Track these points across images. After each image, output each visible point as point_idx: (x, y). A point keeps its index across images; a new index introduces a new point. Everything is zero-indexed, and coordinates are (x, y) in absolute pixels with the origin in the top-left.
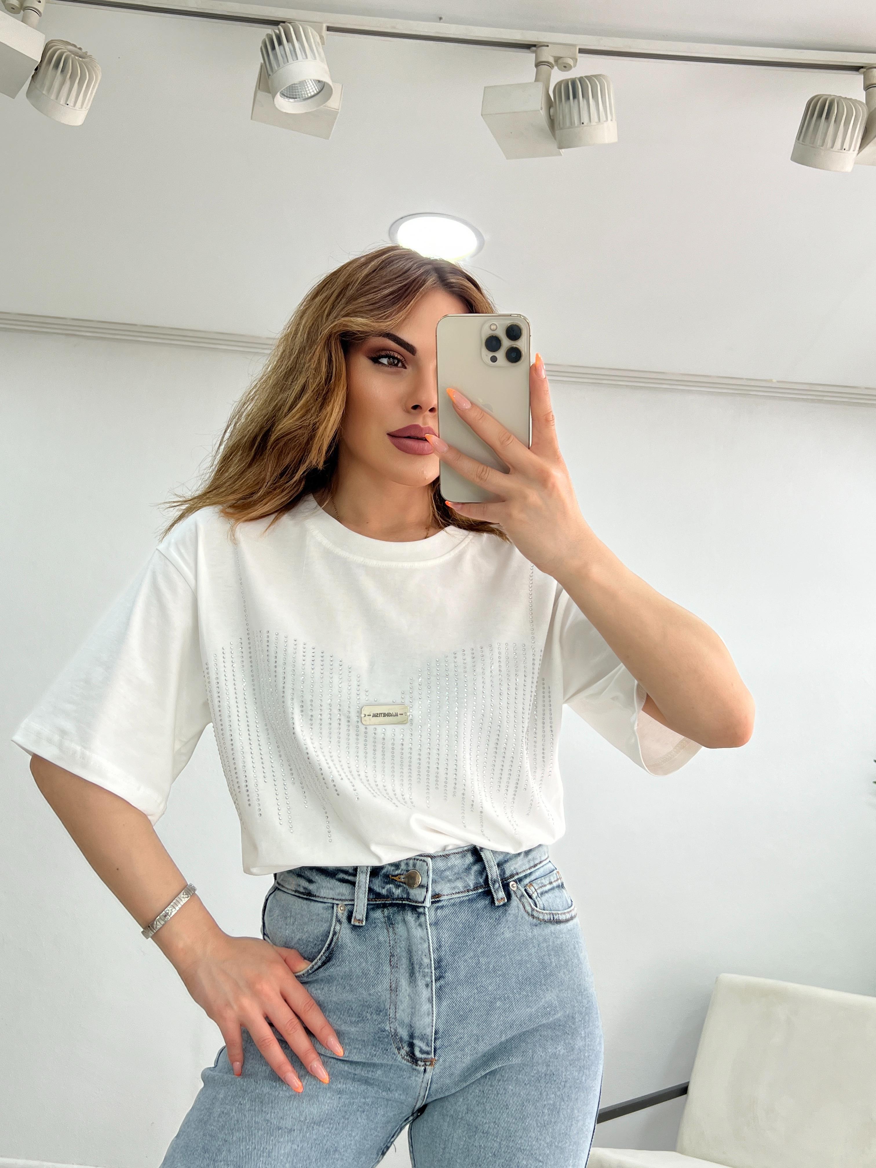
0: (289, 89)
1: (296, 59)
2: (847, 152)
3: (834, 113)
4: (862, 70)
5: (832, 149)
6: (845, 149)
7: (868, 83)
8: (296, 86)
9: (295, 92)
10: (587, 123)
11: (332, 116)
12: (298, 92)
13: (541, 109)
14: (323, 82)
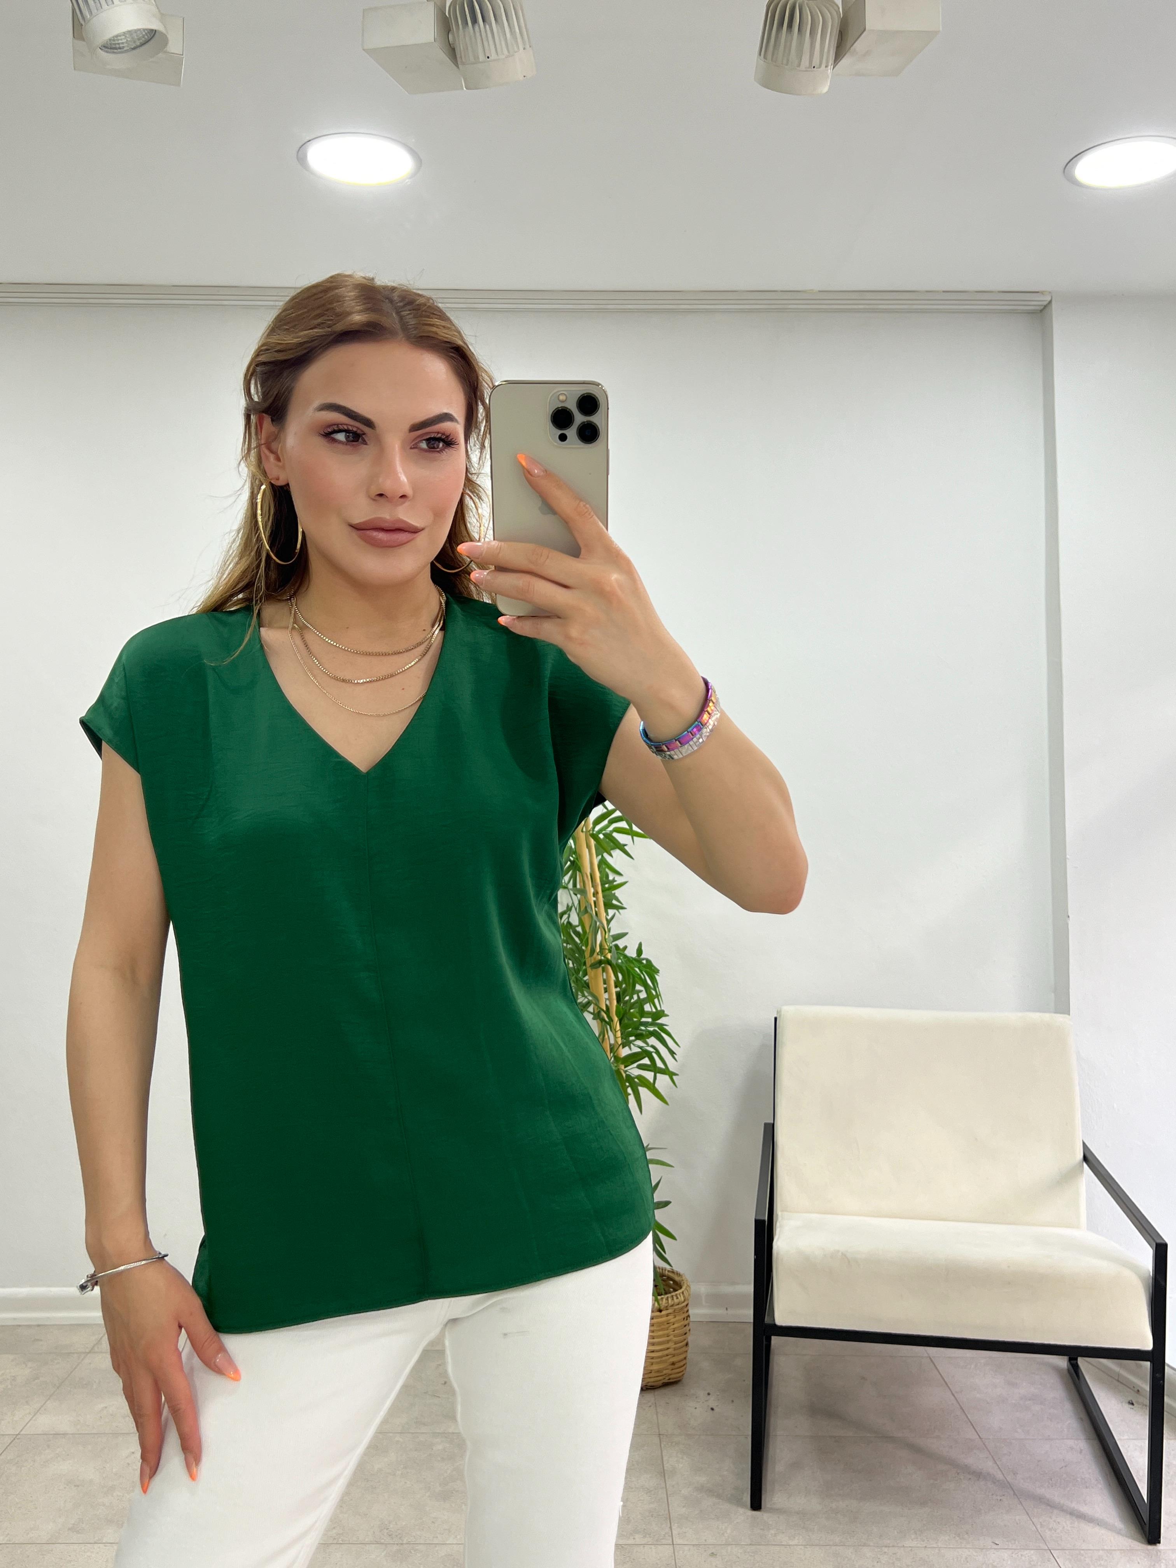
0: (109, 43)
2: (818, 69)
3: (796, 22)
5: (798, 68)
6: (814, 67)
8: (119, 38)
9: (119, 44)
10: (493, 56)
11: (176, 61)
12: (123, 43)
13: (435, 41)
14: (152, 30)
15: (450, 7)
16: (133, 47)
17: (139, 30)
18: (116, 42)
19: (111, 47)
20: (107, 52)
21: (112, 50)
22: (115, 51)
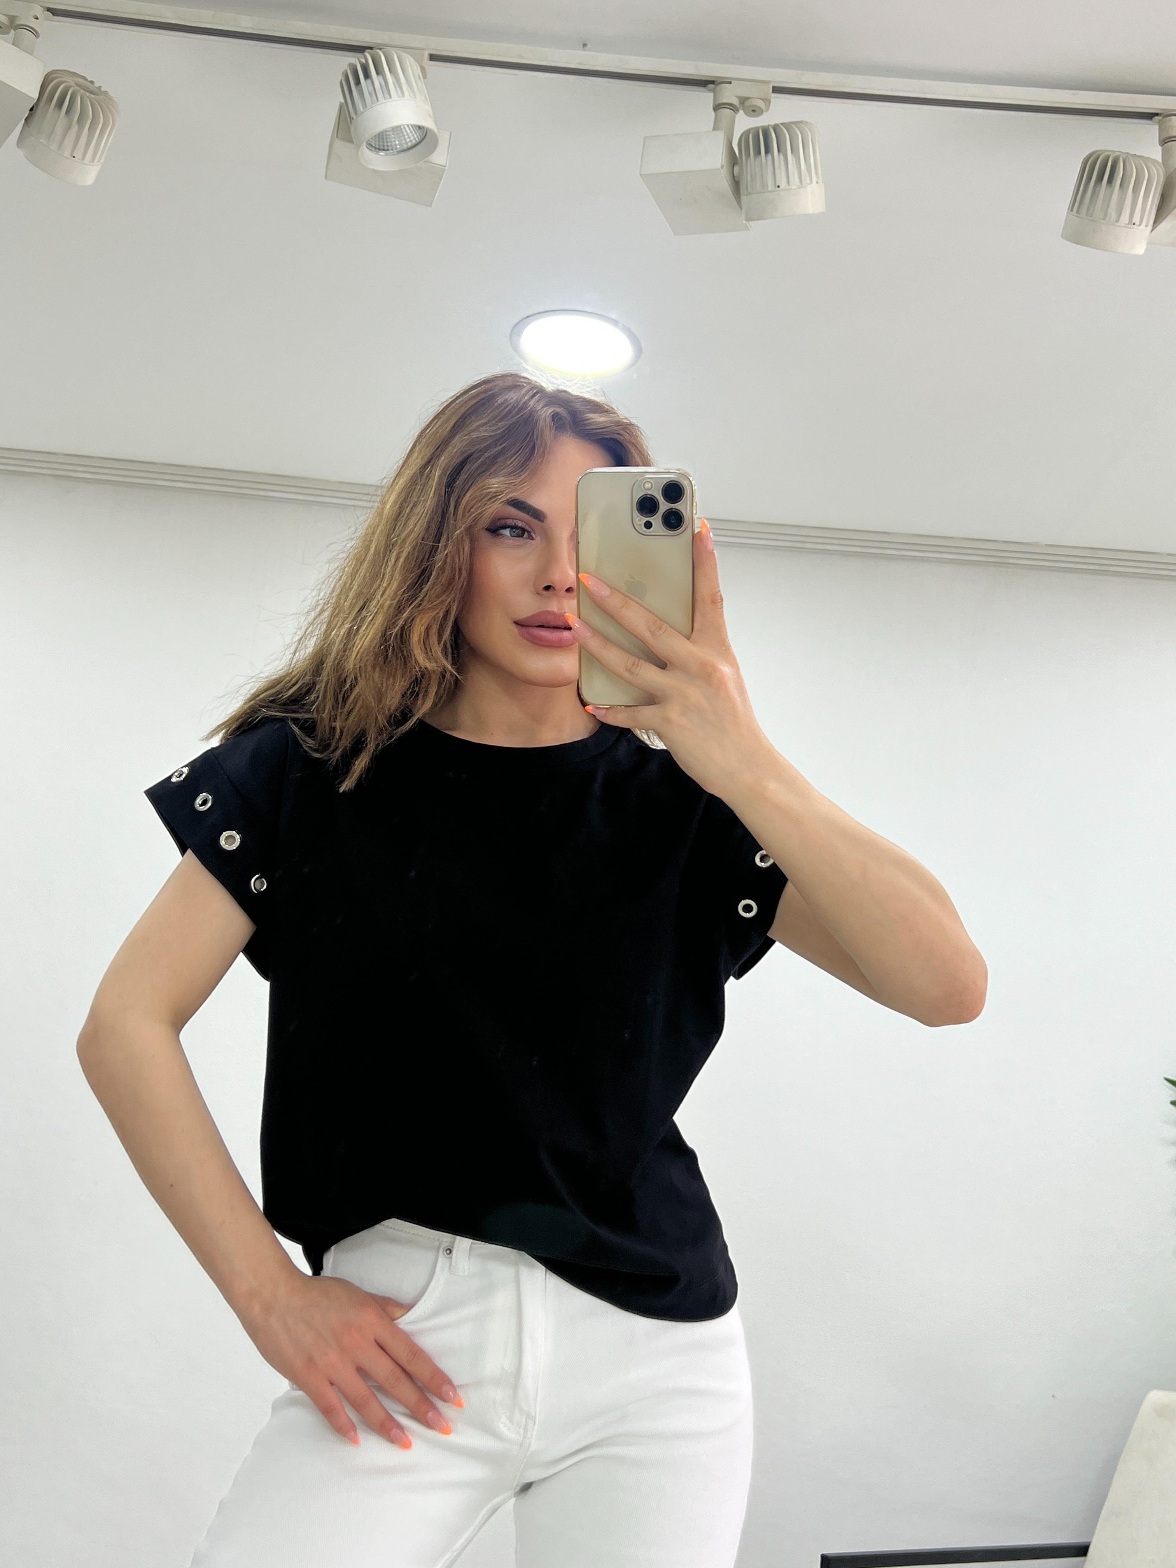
0: (379, 138)
1: (388, 96)
2: (1138, 227)
3: (1119, 174)
4: (1156, 118)
5: (1117, 225)
6: (1134, 224)
7: (1165, 135)
8: (388, 133)
10: (783, 184)
11: (436, 175)
12: (391, 141)
13: (722, 168)
14: (425, 129)
15: (740, 138)
16: (403, 148)
18: (389, 138)
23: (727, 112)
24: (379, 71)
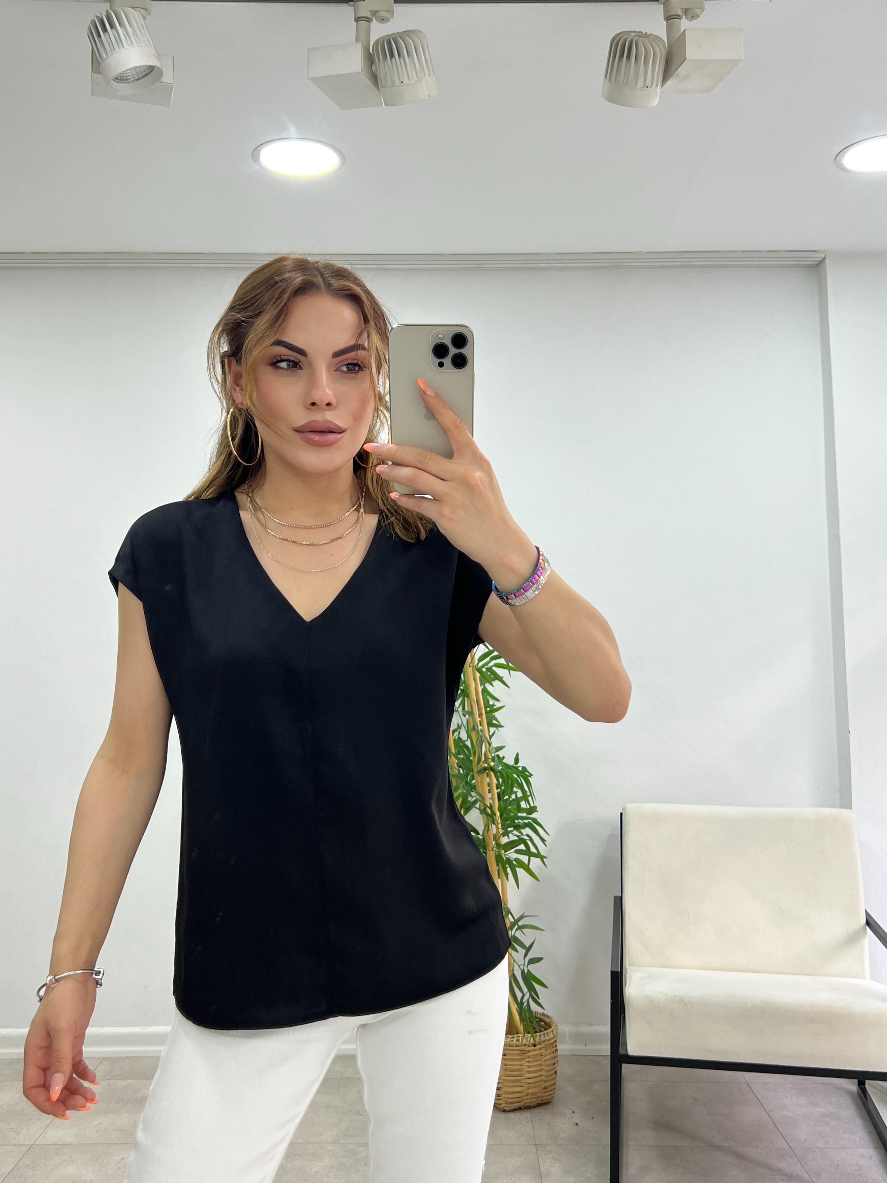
1: (122, 46)
2: (651, 89)
3: (633, 52)
5: (635, 88)
6: (647, 87)
7: (667, 15)
8: (127, 72)
9: (126, 76)
10: (406, 81)
11: (169, 88)
12: (129, 76)
13: (362, 71)
14: (152, 66)
15: (373, 46)
16: (136, 79)
17: (142, 66)
18: (125, 75)
19: (121, 79)
20: (117, 82)
21: (122, 81)
22: (124, 81)
23: (363, 23)
24: (112, 26)
